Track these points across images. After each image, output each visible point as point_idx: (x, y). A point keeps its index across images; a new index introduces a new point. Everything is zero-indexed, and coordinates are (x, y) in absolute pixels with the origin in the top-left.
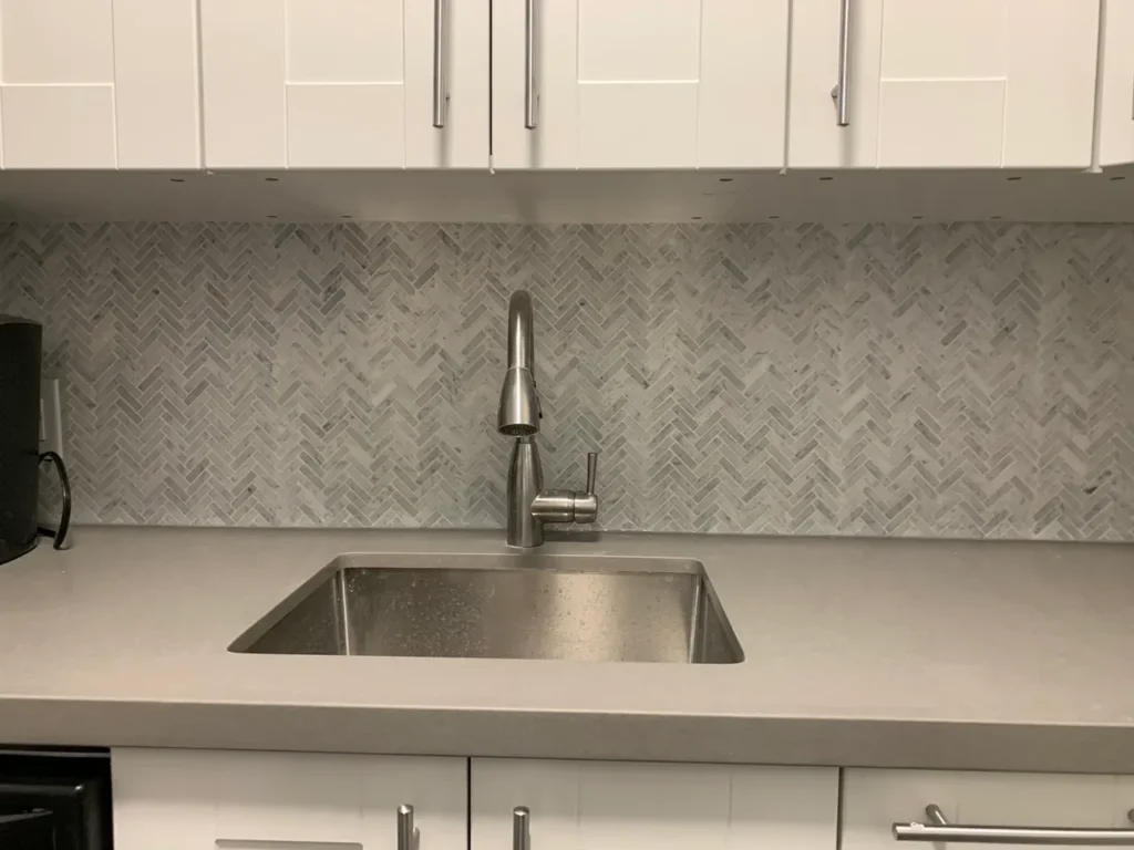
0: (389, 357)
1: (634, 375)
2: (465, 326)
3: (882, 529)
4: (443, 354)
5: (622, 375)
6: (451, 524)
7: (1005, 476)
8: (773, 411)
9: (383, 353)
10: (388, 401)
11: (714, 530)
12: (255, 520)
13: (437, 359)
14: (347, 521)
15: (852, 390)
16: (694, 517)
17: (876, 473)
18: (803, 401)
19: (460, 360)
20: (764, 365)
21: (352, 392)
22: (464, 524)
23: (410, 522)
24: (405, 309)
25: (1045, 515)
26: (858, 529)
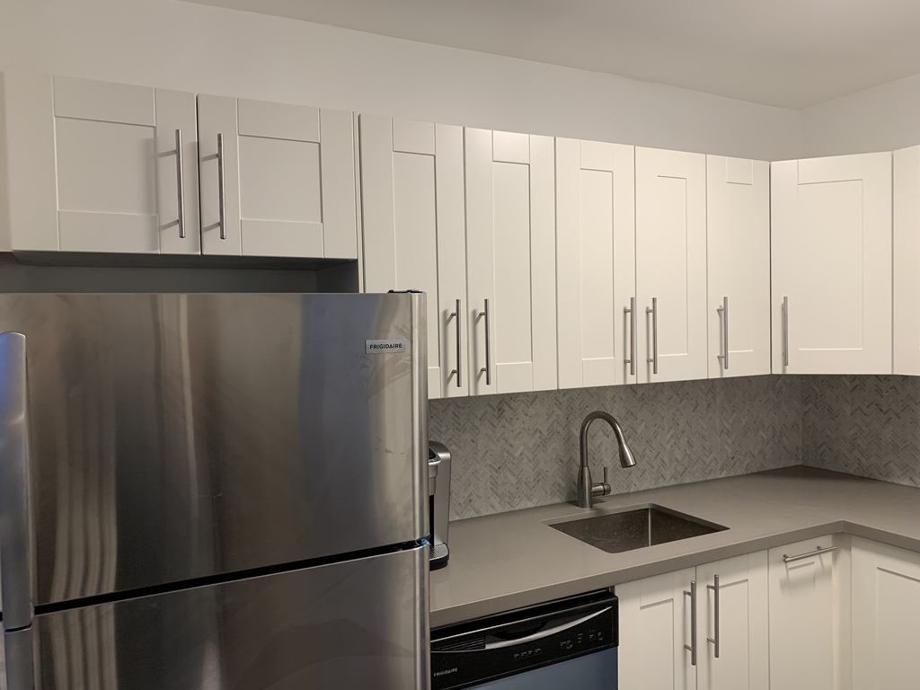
0: (521, 435)
1: (605, 433)
2: (548, 419)
3: (679, 482)
4: (540, 432)
5: (600, 433)
6: (544, 504)
7: (711, 457)
8: (647, 441)
9: (519, 433)
10: (521, 454)
11: (632, 491)
12: (473, 514)
13: (538, 434)
14: (508, 508)
15: (669, 431)
16: (625, 486)
17: (677, 461)
18: (655, 437)
19: (546, 433)
20: (643, 425)
21: (508, 452)
22: (549, 503)
23: (530, 505)
24: (526, 415)
25: (722, 469)
26: (673, 482)
